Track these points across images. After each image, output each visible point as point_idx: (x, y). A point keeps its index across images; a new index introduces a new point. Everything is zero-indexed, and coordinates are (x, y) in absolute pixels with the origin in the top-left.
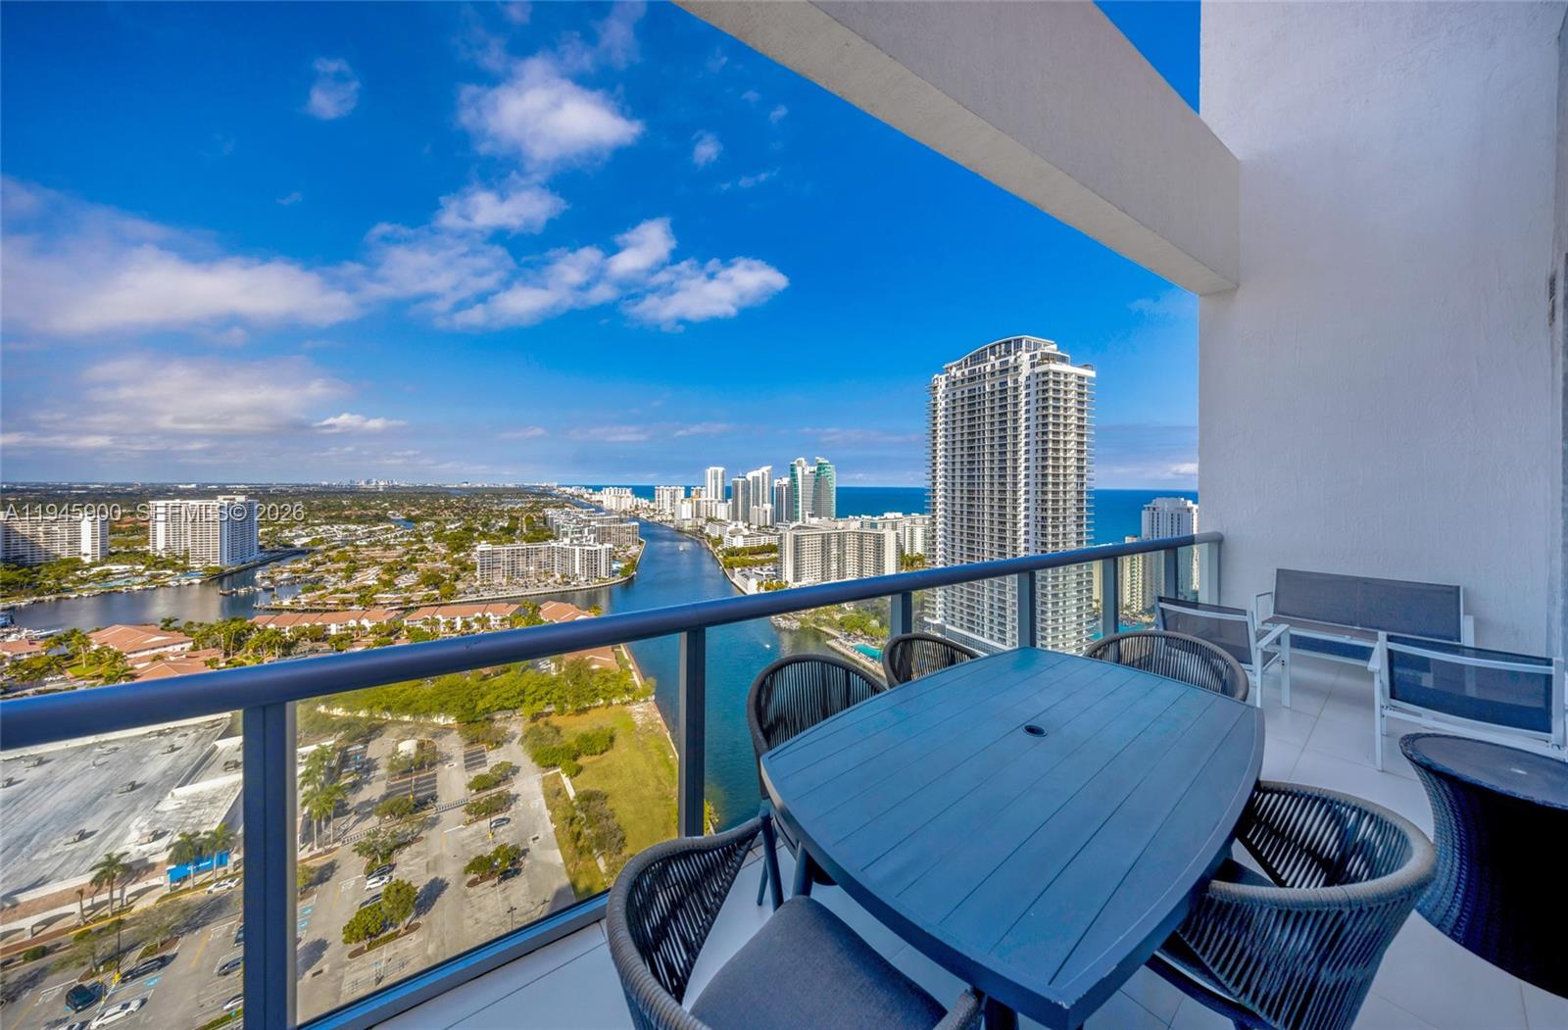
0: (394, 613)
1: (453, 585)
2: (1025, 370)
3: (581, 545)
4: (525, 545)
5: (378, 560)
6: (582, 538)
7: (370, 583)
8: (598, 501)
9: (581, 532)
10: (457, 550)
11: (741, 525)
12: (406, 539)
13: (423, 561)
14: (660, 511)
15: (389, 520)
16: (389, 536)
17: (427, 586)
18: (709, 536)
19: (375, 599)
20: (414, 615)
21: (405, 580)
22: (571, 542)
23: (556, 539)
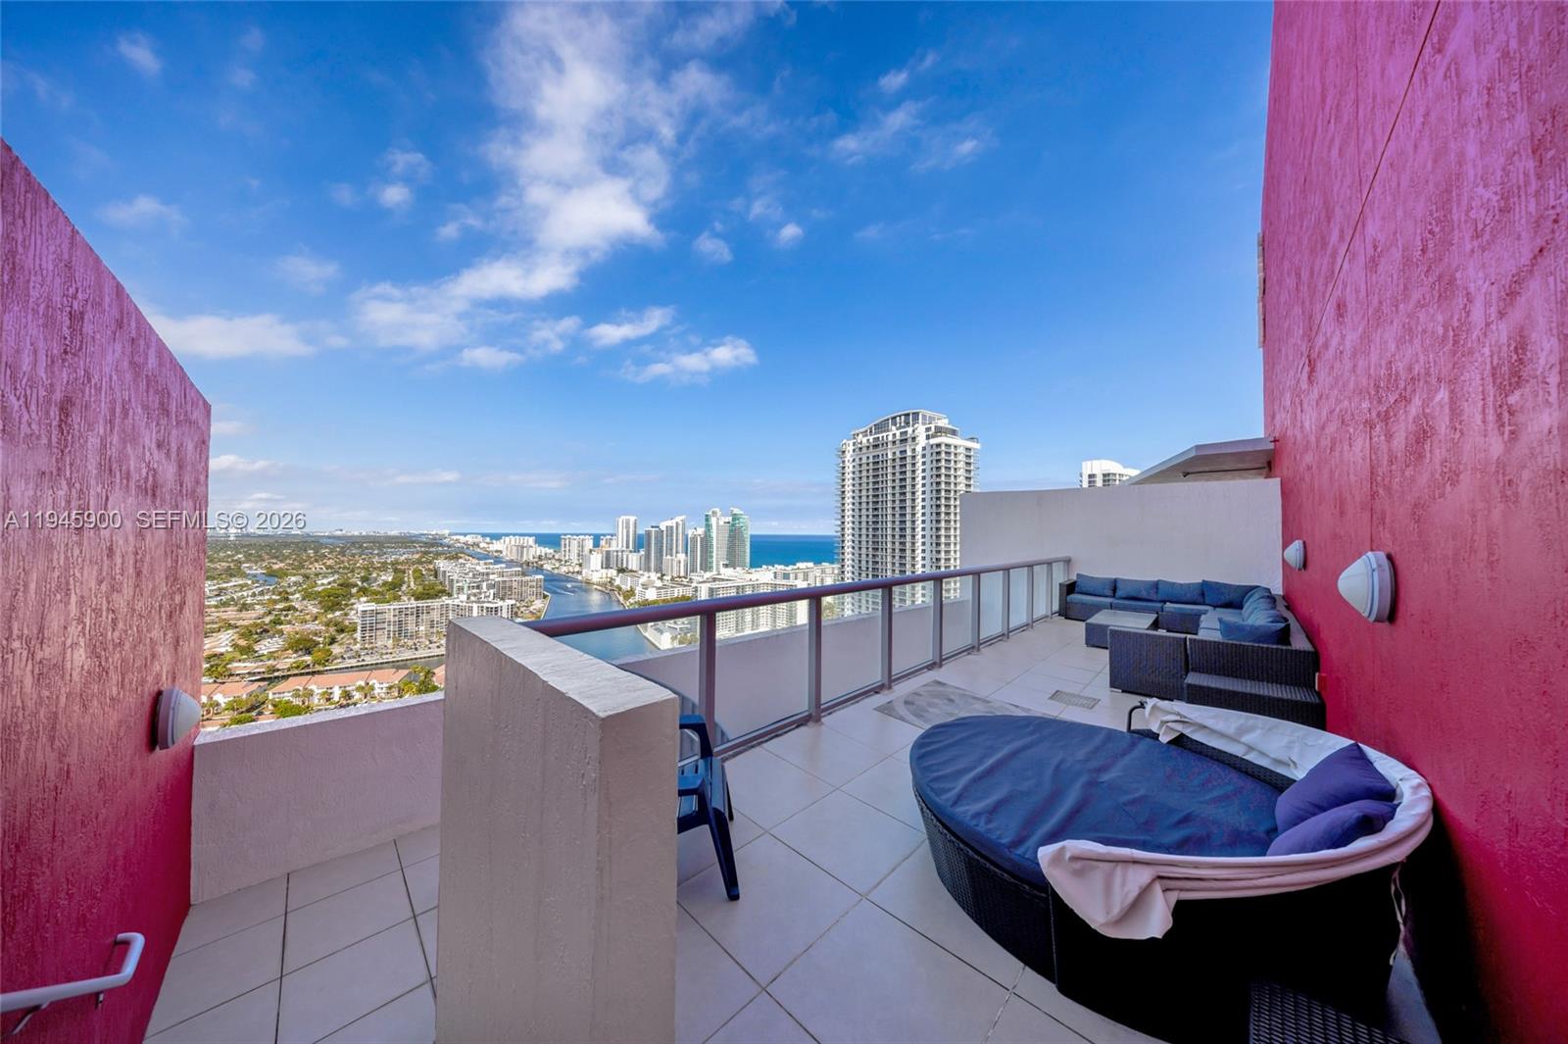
0: (257, 684)
1: (329, 650)
2: (922, 441)
3: (479, 602)
4: (414, 603)
5: (232, 622)
6: (480, 593)
7: (223, 650)
8: (497, 551)
9: (478, 587)
10: (332, 608)
11: (654, 576)
12: (267, 597)
13: (289, 622)
14: (566, 561)
15: (245, 575)
16: (245, 594)
17: (296, 652)
18: (620, 589)
19: (230, 669)
20: (282, 686)
21: (266, 646)
22: (468, 598)
23: (450, 595)
